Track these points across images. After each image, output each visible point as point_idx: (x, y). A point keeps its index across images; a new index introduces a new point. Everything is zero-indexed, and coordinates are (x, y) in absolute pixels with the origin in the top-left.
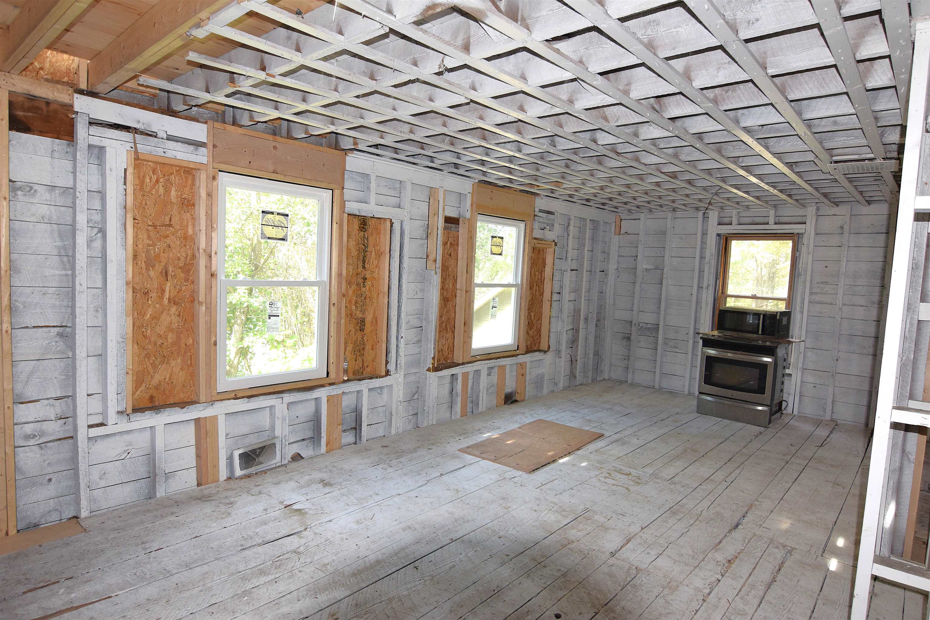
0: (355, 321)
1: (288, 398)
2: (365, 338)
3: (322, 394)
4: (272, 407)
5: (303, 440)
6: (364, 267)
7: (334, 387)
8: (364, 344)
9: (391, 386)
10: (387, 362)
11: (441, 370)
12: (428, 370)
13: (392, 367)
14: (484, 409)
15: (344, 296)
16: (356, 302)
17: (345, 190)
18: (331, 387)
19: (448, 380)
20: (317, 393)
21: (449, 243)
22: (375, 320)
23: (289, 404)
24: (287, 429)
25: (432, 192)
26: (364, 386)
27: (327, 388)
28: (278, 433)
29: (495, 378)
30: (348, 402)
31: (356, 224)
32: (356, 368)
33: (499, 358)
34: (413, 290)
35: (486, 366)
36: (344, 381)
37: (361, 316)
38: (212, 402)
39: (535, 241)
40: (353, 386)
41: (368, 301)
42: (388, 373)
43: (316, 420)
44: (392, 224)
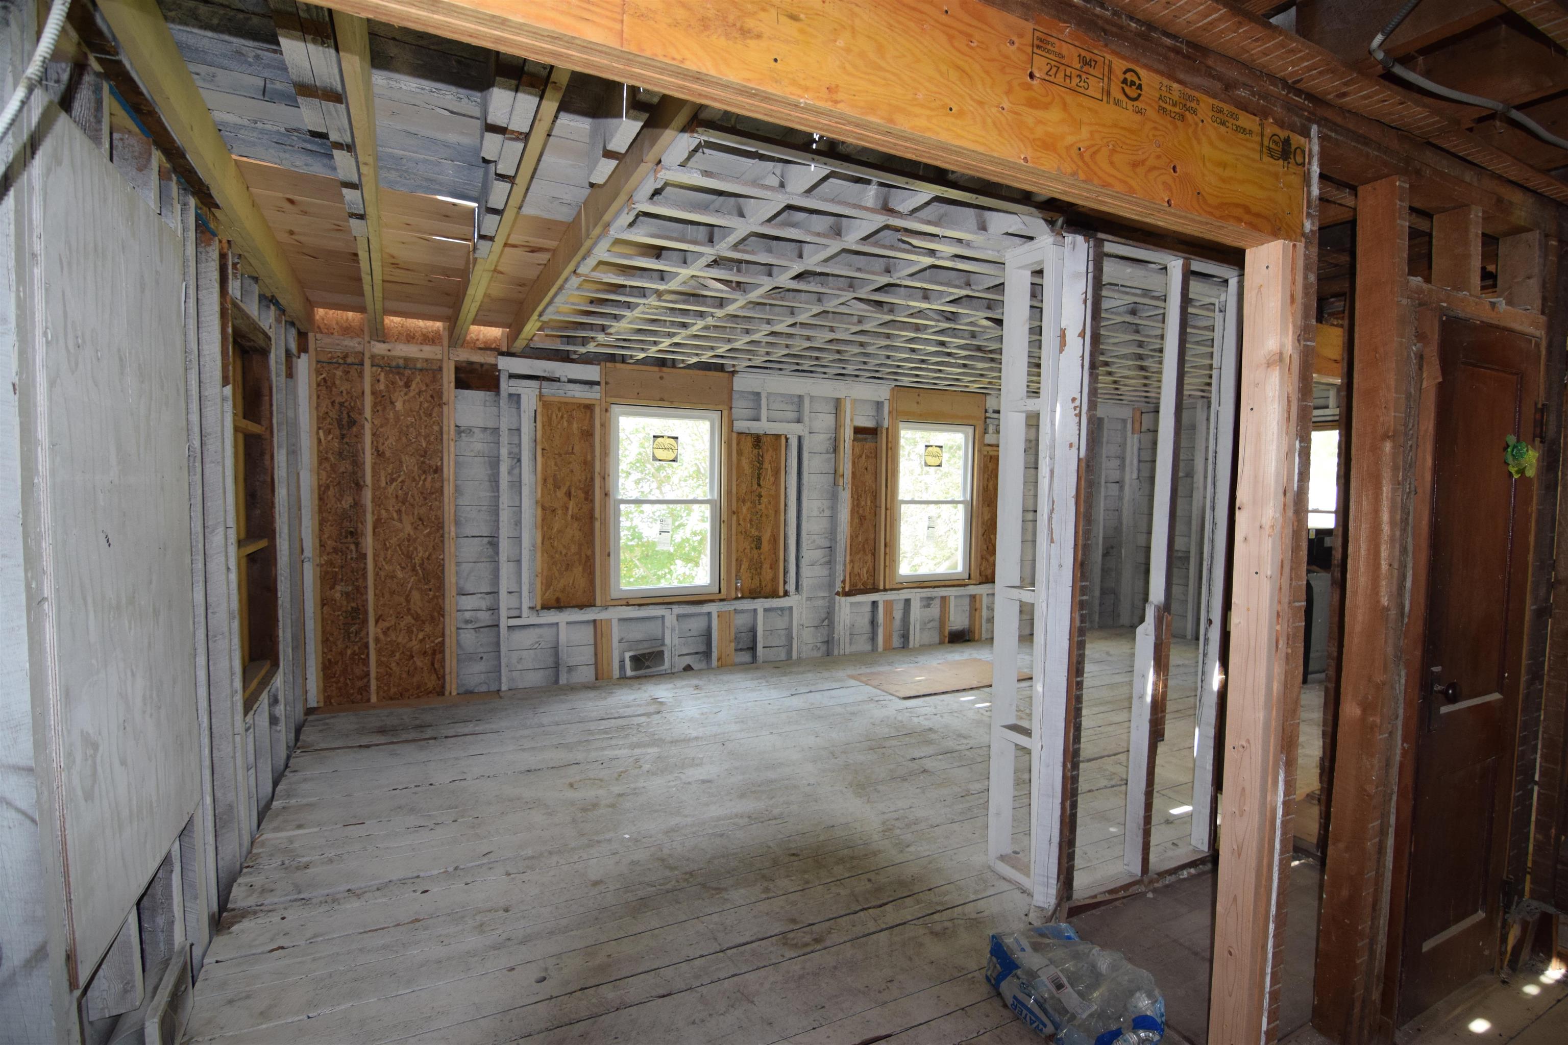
0: (750, 539)
1: (678, 610)
2: (762, 557)
3: (713, 608)
4: (663, 617)
5: (697, 653)
6: (759, 485)
7: (725, 603)
8: (761, 563)
9: (791, 608)
10: (785, 582)
11: (854, 595)
12: (838, 594)
13: (791, 587)
14: (917, 645)
15: (734, 513)
16: (751, 520)
17: (733, 410)
18: (722, 603)
19: (868, 608)
20: (706, 608)
21: (864, 456)
22: (774, 540)
23: (679, 617)
24: (676, 641)
25: (838, 404)
26: (760, 604)
27: (717, 604)
28: (668, 641)
29: (935, 610)
30: (741, 621)
31: (748, 444)
32: (753, 586)
33: (935, 587)
34: (819, 508)
35: (919, 596)
36: (737, 598)
37: (757, 533)
38: (606, 607)
39: (989, 448)
40: (747, 605)
41: (764, 519)
42: (786, 594)
43: (707, 636)
44: (787, 439)
